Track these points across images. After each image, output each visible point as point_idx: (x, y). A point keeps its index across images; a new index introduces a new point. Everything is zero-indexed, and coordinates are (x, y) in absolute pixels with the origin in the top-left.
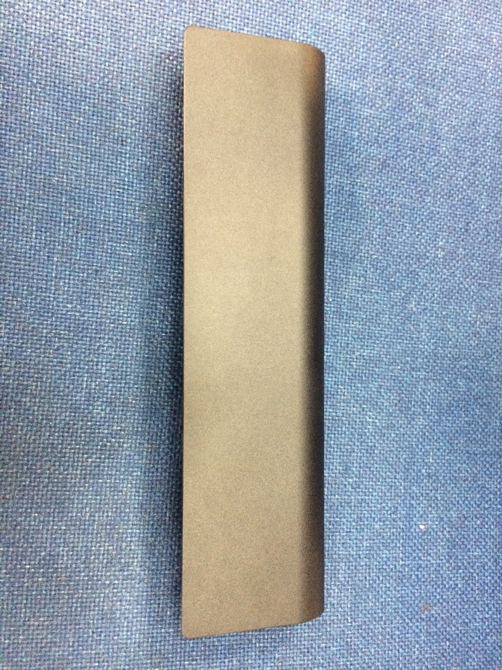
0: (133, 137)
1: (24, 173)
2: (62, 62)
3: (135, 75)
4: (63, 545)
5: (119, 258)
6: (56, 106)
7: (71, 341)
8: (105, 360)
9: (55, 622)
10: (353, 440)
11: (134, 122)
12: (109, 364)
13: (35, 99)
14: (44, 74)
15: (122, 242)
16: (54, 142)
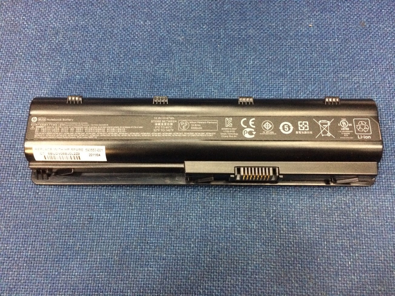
0: (87, 212)
1: (113, 277)
2: (44, 257)
3: (50, 213)
4: (336, 243)
5: (162, 217)
6: (71, 260)
7: (214, 243)
8: (224, 223)
9: (382, 245)
10: (264, 72)
11: (78, 212)
12: (226, 221)
13: (68, 272)
14: (52, 268)
15: (151, 216)
16: (93, 260)
